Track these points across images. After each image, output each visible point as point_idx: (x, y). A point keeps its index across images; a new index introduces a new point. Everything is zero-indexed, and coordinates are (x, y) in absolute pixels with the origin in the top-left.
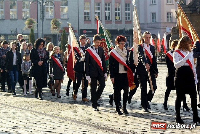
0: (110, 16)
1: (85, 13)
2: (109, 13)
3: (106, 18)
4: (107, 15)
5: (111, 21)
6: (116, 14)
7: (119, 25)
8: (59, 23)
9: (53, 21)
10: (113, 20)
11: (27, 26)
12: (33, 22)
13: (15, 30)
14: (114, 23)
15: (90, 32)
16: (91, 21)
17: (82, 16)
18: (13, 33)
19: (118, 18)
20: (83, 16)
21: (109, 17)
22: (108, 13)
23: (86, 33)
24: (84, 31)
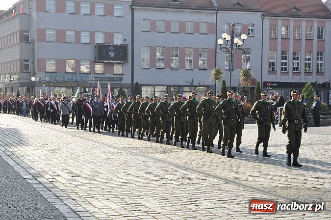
0: (299, 67)
1: (270, 63)
2: (298, 63)
3: (294, 69)
4: (296, 66)
5: (300, 72)
6: (306, 65)
7: (309, 77)
8: (250, 74)
9: (244, 72)
10: (303, 71)
11: (213, 76)
12: (220, 73)
13: (191, 81)
14: (303, 75)
15: (275, 84)
16: (276, 72)
17: (266, 66)
18: (189, 84)
19: (308, 69)
20: (268, 66)
21: (297, 68)
22: (296, 64)
23: (270, 86)
24: (268, 84)
